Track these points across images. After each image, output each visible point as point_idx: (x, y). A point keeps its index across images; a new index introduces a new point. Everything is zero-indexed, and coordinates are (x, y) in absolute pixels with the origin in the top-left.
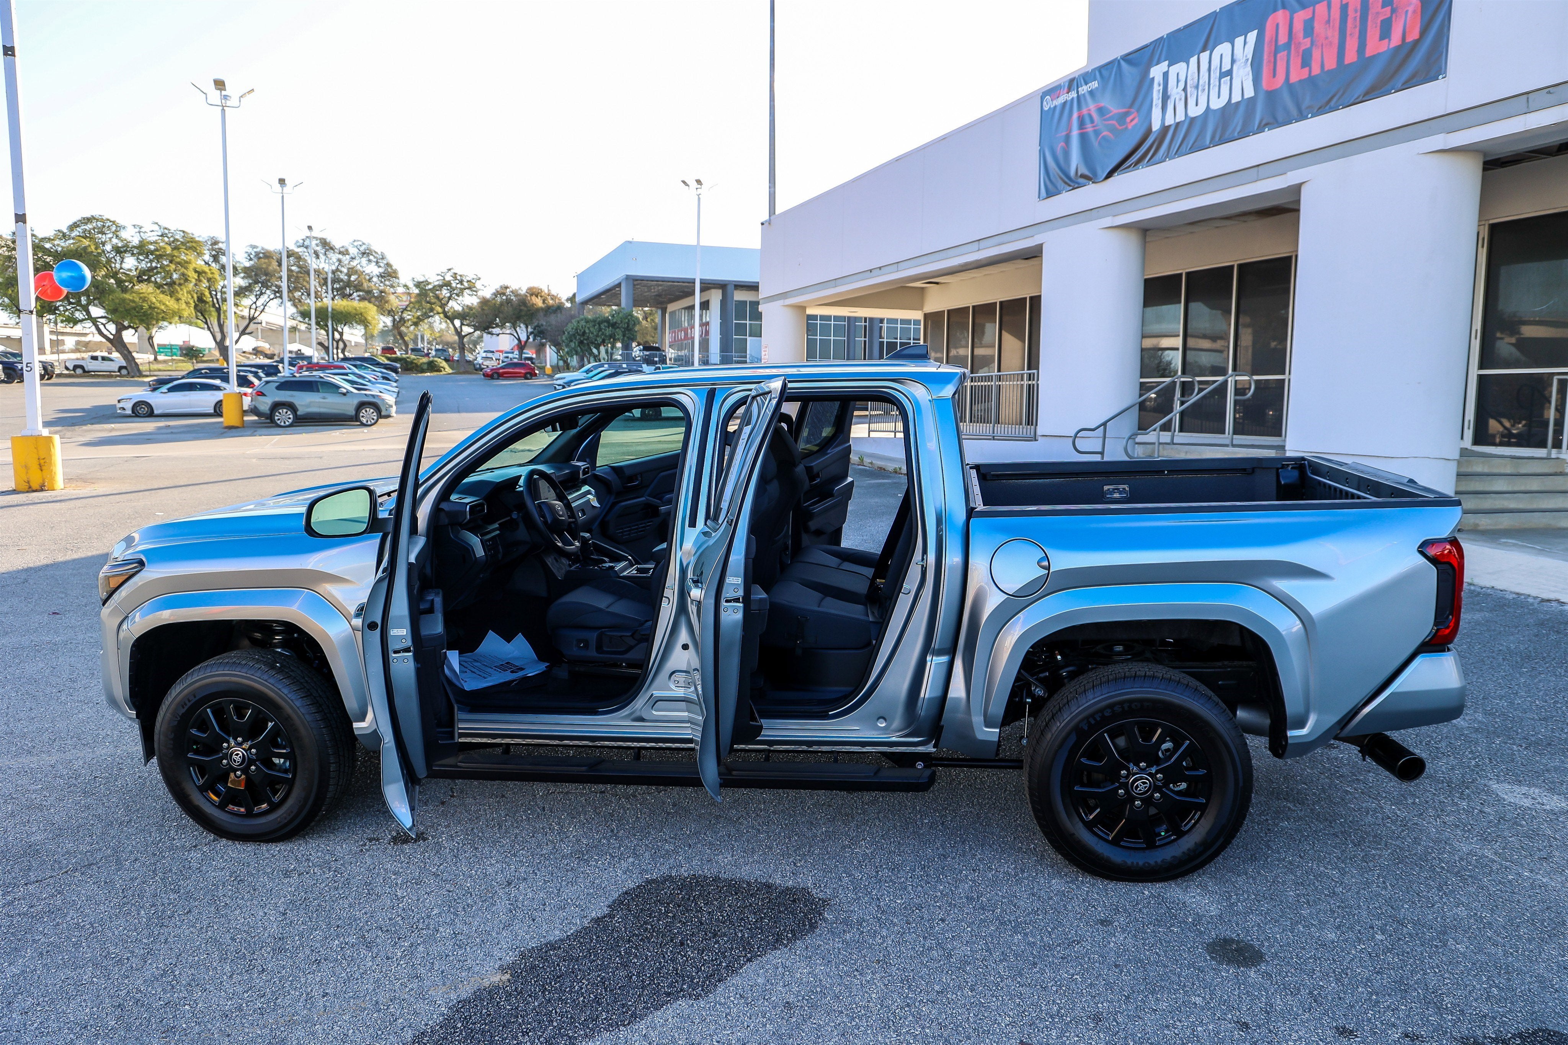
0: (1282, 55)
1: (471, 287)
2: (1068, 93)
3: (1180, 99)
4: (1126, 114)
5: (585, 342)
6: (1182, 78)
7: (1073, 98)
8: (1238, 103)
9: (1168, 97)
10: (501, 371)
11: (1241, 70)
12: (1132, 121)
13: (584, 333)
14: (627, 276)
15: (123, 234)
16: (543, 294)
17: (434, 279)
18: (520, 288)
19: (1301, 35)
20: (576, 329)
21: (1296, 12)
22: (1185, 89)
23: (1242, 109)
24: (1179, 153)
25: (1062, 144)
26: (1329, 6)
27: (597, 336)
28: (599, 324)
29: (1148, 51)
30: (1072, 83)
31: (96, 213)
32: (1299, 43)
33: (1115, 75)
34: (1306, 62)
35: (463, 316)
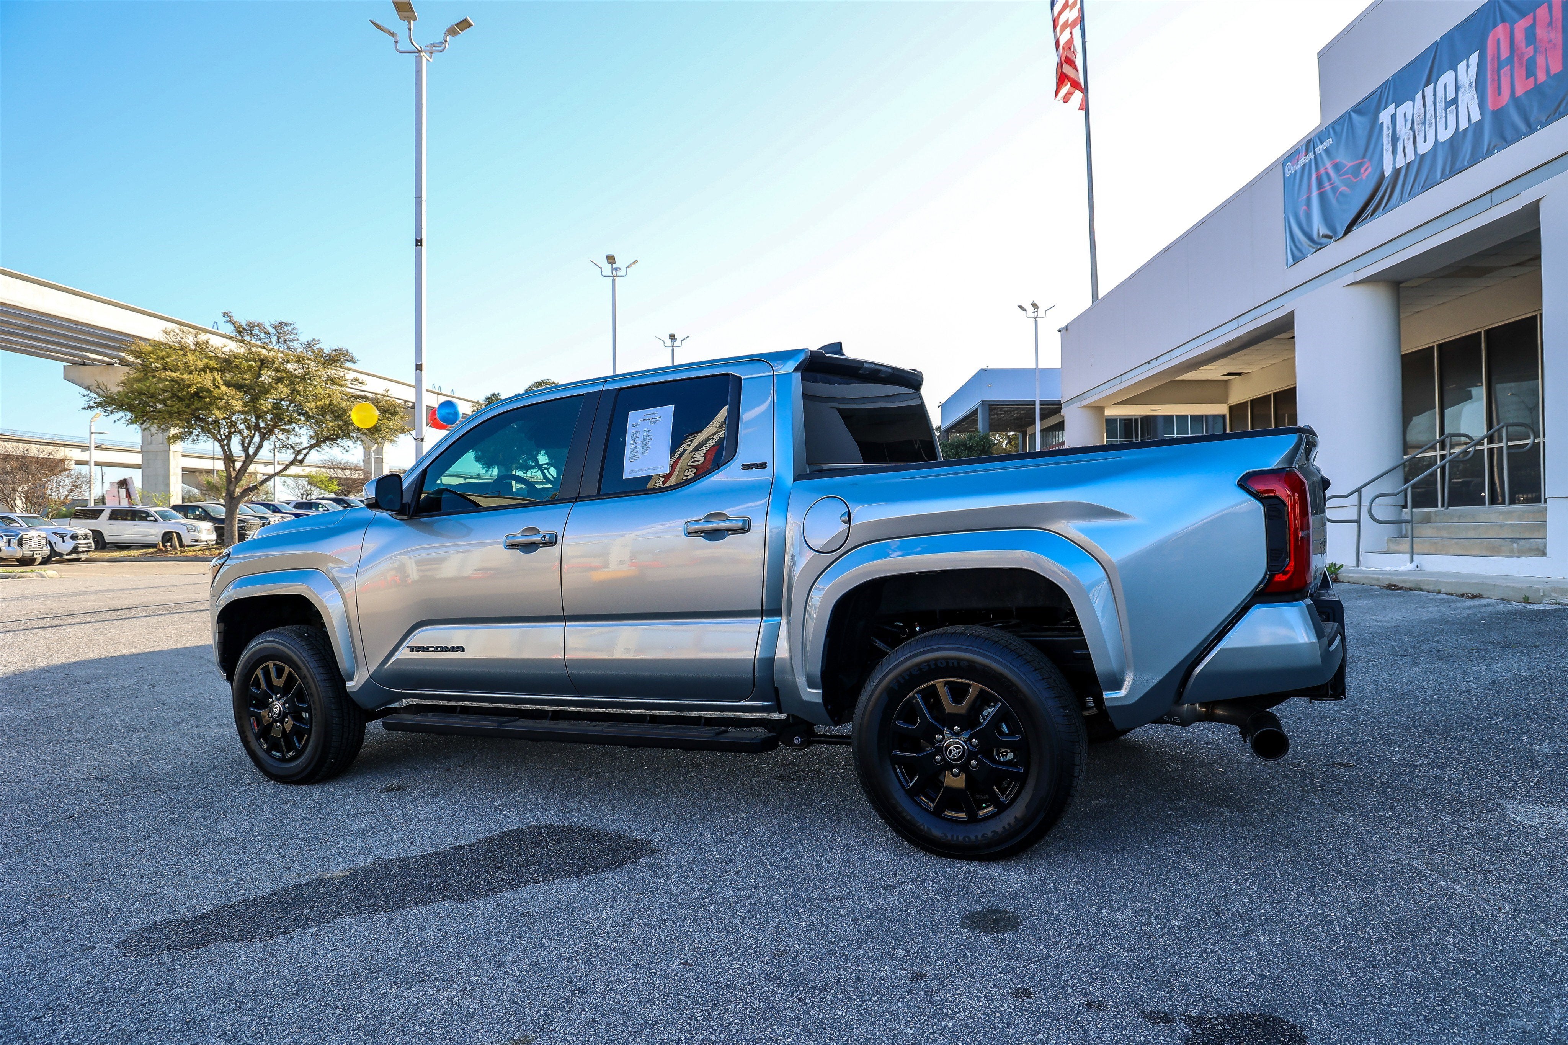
0: (1505, 71)
2: (1306, 156)
3: (1409, 139)
4: (1360, 165)
6: (1409, 117)
7: (1311, 160)
8: (1466, 130)
9: (1398, 139)
11: (1467, 95)
12: (1365, 171)
14: (983, 401)
19: (1523, 45)
21: (1516, 22)
22: (1412, 128)
23: (1470, 135)
24: (1412, 195)
25: (1305, 207)
26: (1550, 8)
29: (1376, 98)
30: (1309, 144)
32: (1522, 53)
33: (1348, 127)
34: (1530, 72)
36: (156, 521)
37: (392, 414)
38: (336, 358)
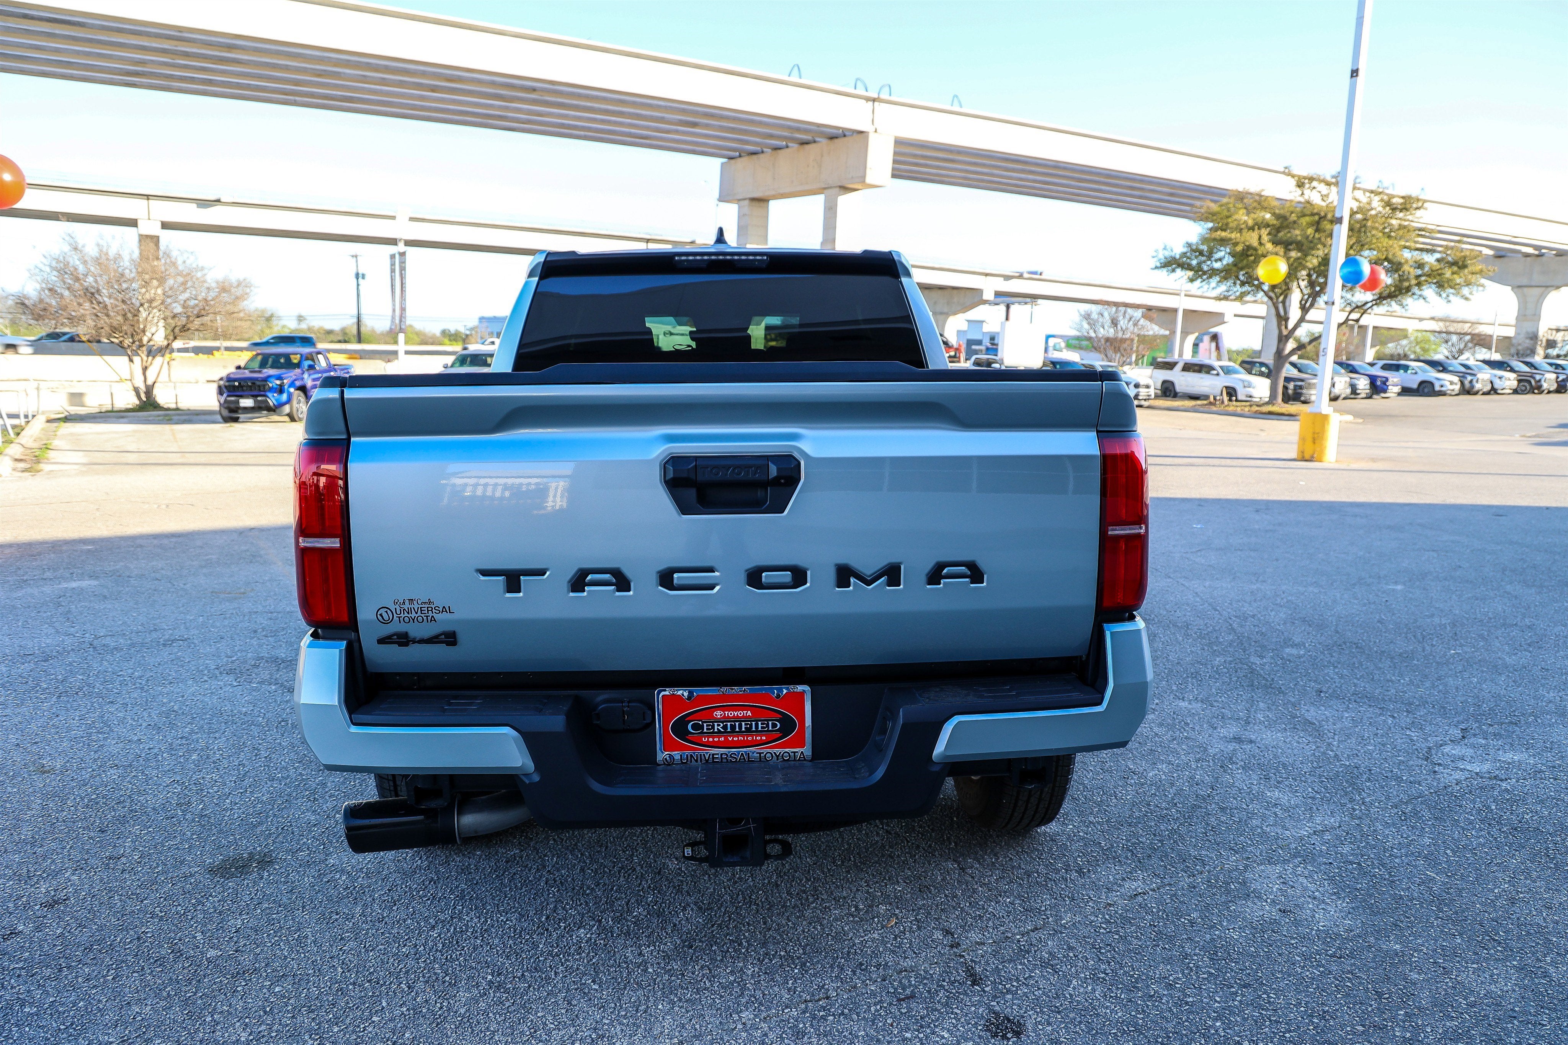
36: (1218, 374)
37: (1459, 268)
38: (1408, 204)
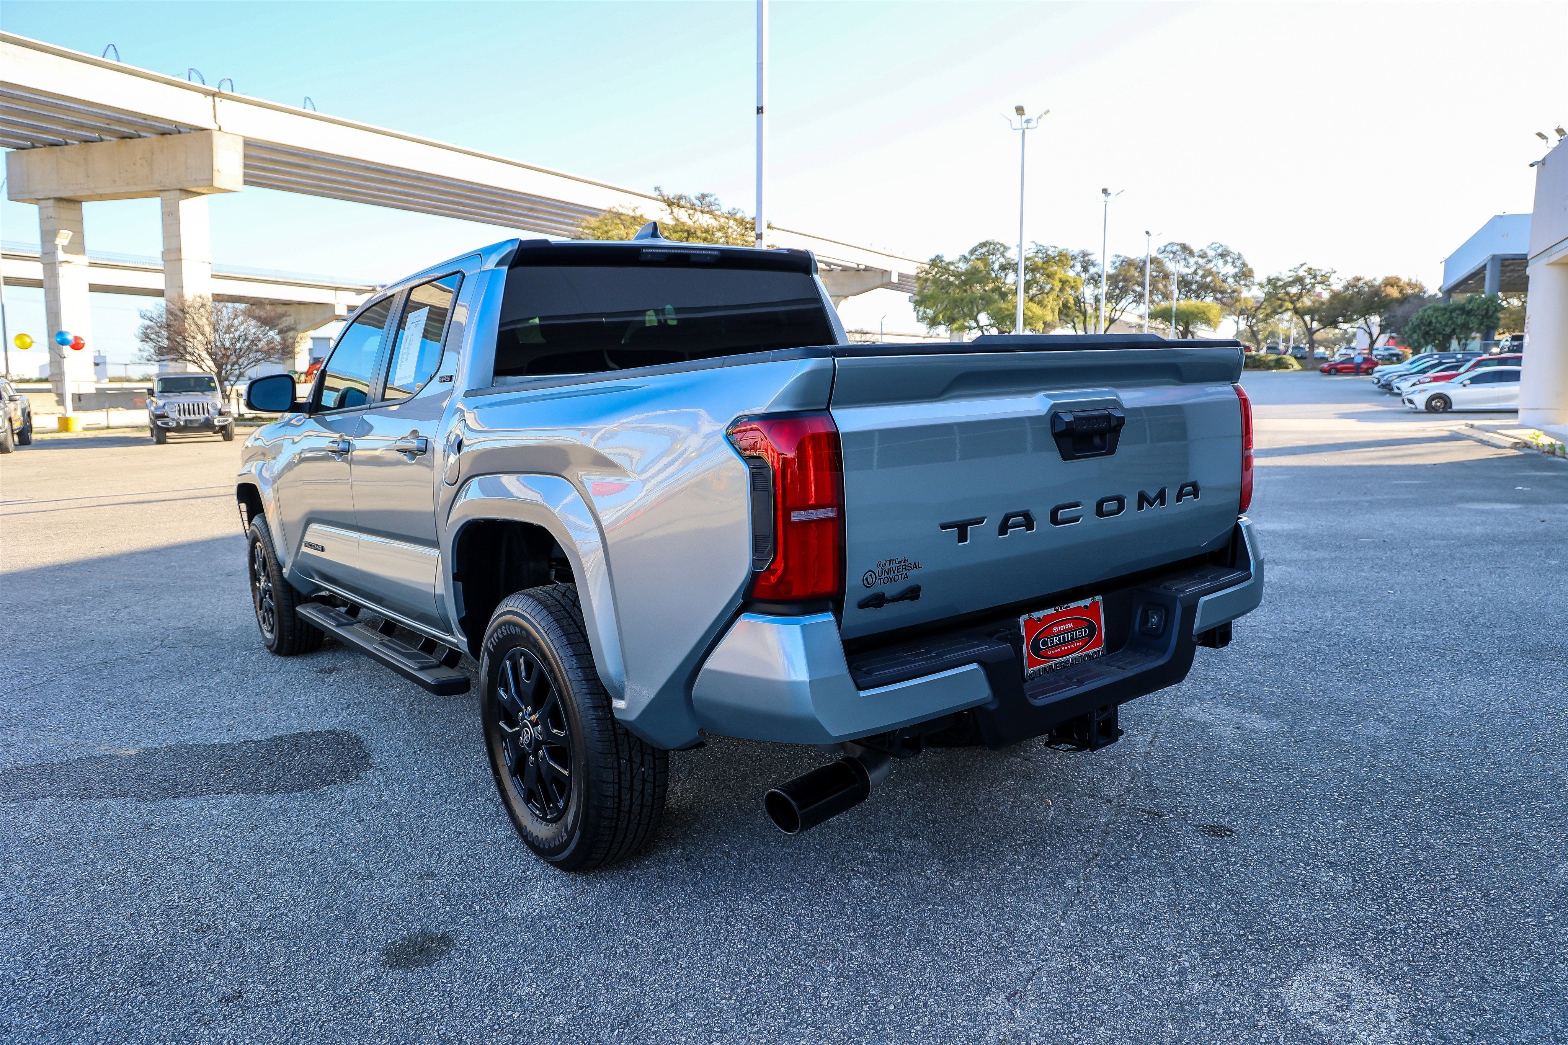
1: (1324, 280)
5: (1431, 332)
10: (1340, 366)
13: (1430, 323)
14: (1494, 255)
15: (1008, 254)
16: (1401, 284)
17: (1286, 275)
18: (1374, 279)
20: (1421, 319)
27: (1446, 325)
28: (1451, 312)
31: (989, 238)
35: (1311, 311)
